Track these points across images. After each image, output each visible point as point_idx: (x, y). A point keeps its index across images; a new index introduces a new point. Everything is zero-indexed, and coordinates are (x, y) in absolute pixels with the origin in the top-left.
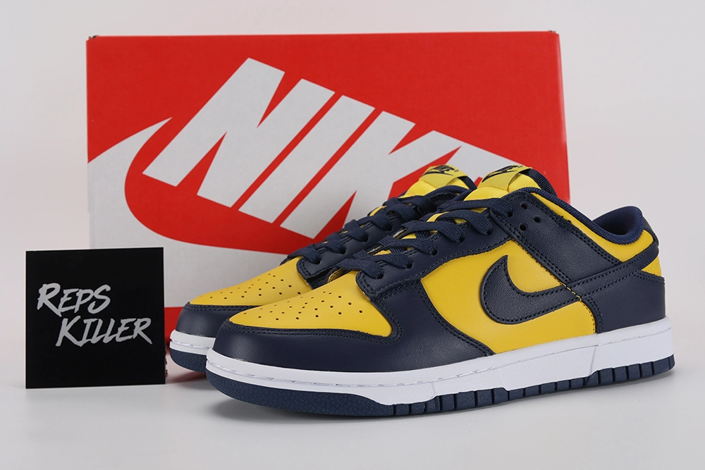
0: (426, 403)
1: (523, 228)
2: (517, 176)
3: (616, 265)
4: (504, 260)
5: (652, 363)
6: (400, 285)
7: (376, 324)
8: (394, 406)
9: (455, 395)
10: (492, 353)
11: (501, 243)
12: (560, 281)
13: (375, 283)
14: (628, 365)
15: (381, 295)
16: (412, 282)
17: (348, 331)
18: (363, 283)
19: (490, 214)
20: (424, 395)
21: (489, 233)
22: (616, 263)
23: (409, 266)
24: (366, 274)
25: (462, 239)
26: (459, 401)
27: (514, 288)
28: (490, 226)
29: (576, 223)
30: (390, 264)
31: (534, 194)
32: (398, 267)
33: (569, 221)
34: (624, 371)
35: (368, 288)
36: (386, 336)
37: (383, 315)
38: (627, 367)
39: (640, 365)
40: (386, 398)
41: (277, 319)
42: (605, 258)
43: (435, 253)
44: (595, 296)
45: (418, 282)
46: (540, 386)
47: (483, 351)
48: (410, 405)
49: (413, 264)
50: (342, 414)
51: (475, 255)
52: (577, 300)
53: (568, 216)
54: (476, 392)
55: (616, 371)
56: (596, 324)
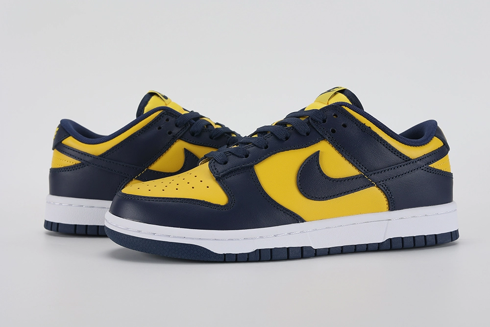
0: (248, 254)
1: (333, 131)
2: (335, 94)
3: (406, 161)
4: (317, 154)
5: (435, 235)
6: (238, 169)
7: (217, 196)
8: (224, 254)
9: (271, 249)
10: (303, 221)
11: (317, 142)
12: (359, 170)
13: (220, 168)
14: (415, 236)
15: (223, 176)
16: (248, 167)
17: (197, 200)
18: (213, 167)
19: (309, 121)
20: (248, 248)
21: (308, 134)
22: (407, 159)
23: (247, 156)
24: (216, 160)
25: (287, 138)
26: (274, 254)
27: (323, 174)
28: (308, 128)
29: (375, 129)
30: (233, 154)
31: (344, 107)
32: (238, 157)
33: (370, 127)
34: (412, 240)
35: (215, 171)
36: (223, 205)
37: (223, 190)
38: (414, 237)
39: (425, 236)
40: (219, 249)
41: (150, 190)
42: (397, 156)
43: (266, 147)
44: (388, 183)
45: (252, 167)
46: (342, 247)
47: (295, 218)
48: (237, 254)
49: (250, 155)
50: (186, 258)
51: (296, 150)
52: (373, 185)
53: (368, 124)
54: (288, 248)
55: (404, 240)
56: (389, 204)
